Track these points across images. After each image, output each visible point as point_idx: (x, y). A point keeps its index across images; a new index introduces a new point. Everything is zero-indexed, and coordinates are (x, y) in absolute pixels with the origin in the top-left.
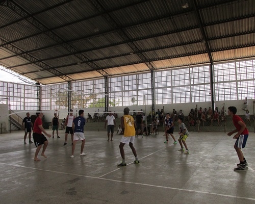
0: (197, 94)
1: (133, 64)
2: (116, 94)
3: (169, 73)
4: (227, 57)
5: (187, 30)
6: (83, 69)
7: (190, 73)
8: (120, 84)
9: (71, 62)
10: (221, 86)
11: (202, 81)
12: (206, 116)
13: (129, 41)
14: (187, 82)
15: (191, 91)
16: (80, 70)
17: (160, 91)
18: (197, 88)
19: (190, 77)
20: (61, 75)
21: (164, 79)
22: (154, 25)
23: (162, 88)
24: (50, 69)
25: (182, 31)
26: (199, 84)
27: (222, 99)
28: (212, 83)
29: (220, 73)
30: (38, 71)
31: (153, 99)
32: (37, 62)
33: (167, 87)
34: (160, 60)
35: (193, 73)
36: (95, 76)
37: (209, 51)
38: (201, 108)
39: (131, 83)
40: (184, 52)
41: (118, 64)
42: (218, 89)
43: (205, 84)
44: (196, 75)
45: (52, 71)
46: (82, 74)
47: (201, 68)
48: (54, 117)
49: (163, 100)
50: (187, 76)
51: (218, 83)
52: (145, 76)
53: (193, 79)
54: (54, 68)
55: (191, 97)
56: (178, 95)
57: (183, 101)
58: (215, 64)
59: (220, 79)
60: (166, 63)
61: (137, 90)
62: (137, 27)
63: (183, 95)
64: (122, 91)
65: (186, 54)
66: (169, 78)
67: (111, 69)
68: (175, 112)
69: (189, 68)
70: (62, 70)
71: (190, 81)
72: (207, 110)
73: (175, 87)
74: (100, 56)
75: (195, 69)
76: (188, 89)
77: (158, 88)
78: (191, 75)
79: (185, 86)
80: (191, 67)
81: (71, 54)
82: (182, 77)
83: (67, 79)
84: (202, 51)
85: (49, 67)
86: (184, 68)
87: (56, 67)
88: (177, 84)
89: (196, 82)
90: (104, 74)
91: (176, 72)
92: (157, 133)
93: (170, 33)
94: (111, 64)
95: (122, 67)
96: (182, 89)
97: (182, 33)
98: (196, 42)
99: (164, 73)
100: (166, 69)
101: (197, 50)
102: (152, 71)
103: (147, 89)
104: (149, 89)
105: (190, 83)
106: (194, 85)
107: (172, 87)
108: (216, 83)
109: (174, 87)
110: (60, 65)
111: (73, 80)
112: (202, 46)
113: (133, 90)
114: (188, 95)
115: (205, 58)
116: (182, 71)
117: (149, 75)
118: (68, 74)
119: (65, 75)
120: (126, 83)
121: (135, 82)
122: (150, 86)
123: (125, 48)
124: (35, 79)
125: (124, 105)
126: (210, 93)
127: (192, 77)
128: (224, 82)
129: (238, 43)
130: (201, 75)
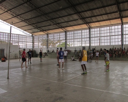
0: (113, 40)
1: (79, 25)
2: (71, 40)
3: (98, 29)
5: (109, 6)
6: (54, 28)
7: (110, 30)
8: (73, 35)
9: (48, 24)
10: (127, 36)
12: (118, 52)
13: (78, 13)
14: (108, 34)
15: (110, 39)
16: (53, 28)
17: (93, 39)
18: (113, 37)
19: (110, 32)
20: (43, 31)
21: (96, 33)
22: (91, 4)
23: (95, 37)
24: (38, 28)
25: (106, 7)
26: (115, 35)
27: (127, 43)
28: (122, 35)
29: (127, 29)
30: (32, 29)
31: (90, 43)
32: (32, 24)
33: (97, 37)
34: (94, 22)
35: (112, 29)
36: (60, 31)
37: (121, 17)
38: (115, 48)
39: (78, 35)
40: (107, 18)
41: (72, 25)
42: (125, 38)
43: (118, 35)
44: (113, 31)
45: (39, 29)
46: (53, 30)
47: (116, 27)
48: (40, 51)
49: (95, 44)
50: (108, 31)
51: (126, 34)
52: (86, 31)
53: (112, 32)
54: (40, 27)
55: (110, 42)
56: (103, 41)
57: (106, 44)
58: (124, 24)
59: (127, 32)
60: (97, 24)
61: (82, 38)
62: (82, 5)
63: (106, 41)
64: (74, 39)
65: (108, 19)
66: (99, 32)
67: (68, 27)
68: (101, 50)
69: (110, 26)
70: (44, 28)
71: (110, 33)
72: (119, 49)
73: (102, 37)
74: (63, 21)
75: (113, 27)
76: (109, 38)
77: (92, 37)
78: (111, 30)
79: (107, 36)
80: (111, 26)
81: (48, 20)
82: (105, 32)
83: (47, 33)
84: (117, 17)
85: (37, 27)
86: (107, 27)
87: (41, 27)
88: (103, 35)
89: (113, 34)
90: (65, 30)
91: (103, 29)
92: (92, 60)
93: (100, 8)
94: (68, 25)
95: (74, 27)
96: (106, 38)
98: (114, 12)
99: (96, 30)
100: (97, 27)
101: (114, 17)
102: (90, 28)
103: (87, 38)
104: (88, 38)
105: (110, 35)
106: (112, 36)
107: (100, 37)
108: (124, 35)
109: (101, 37)
110: (43, 26)
111: (49, 33)
112: (117, 15)
113: (79, 38)
115: (119, 21)
116: (105, 28)
117: (88, 30)
118: (47, 30)
119: (45, 31)
120: (76, 35)
121: (80, 34)
122: (88, 36)
123: (76, 17)
124: (31, 33)
125: (75, 46)
126: (121, 40)
127: (111, 32)
130: (116, 30)
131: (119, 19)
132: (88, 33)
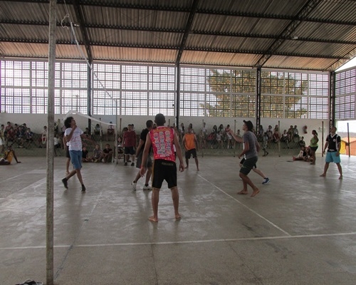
0: (156, 104)
2: (17, 91)
3: (117, 68)
4: (195, 60)
7: (148, 74)
10: (187, 96)
11: (164, 87)
14: (144, 87)
15: (148, 100)
17: (101, 94)
18: (156, 96)
19: (148, 80)
21: (109, 77)
23: (105, 90)
26: (160, 91)
27: (187, 113)
28: (178, 92)
29: (187, 79)
31: (90, 106)
42: (184, 100)
43: (167, 91)
47: (164, 70)
49: (105, 109)
50: (144, 78)
51: (184, 92)
53: (152, 82)
55: (148, 108)
56: (129, 103)
57: (137, 112)
59: (187, 87)
60: (113, 52)
63: (137, 104)
71: (148, 85)
73: (125, 90)
75: (156, 70)
76: (144, 95)
77: (97, 89)
79: (140, 91)
82: (136, 78)
84: (170, 45)
86: (140, 65)
88: (129, 86)
89: (156, 87)
91: (129, 69)
96: (136, 95)
97: (160, 14)
99: (109, 68)
102: (91, 60)
105: (148, 88)
106: (153, 91)
114: (144, 103)
115: (170, 55)
116: (137, 69)
117: (84, 67)
120: (40, 74)
122: (85, 85)
125: (34, 112)
126: (173, 105)
127: (150, 80)
128: (191, 92)
129: (215, 45)
130: (164, 78)
131: (173, 51)
132: (85, 76)
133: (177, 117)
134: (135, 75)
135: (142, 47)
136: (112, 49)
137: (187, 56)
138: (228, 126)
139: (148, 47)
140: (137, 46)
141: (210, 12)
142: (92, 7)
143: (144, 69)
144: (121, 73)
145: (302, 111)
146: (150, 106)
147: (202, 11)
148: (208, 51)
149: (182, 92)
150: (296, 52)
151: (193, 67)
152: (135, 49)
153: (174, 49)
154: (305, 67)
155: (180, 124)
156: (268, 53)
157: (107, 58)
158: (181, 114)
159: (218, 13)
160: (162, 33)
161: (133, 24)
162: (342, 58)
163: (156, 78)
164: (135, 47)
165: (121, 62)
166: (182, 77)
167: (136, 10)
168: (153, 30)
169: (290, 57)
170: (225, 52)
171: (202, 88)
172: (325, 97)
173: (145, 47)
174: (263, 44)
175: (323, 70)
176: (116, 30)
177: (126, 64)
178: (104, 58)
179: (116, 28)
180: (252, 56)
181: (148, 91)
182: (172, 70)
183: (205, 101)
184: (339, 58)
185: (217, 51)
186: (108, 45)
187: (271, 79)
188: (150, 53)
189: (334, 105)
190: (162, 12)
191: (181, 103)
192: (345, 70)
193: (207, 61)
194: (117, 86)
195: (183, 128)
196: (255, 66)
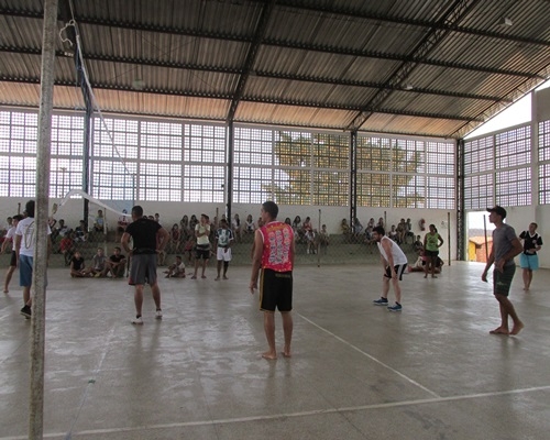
0: (196, 184)
3: (132, 125)
4: (257, 116)
7: (183, 136)
10: (245, 172)
11: (208, 157)
14: (177, 156)
15: (183, 176)
17: (106, 166)
18: (196, 170)
19: (183, 145)
21: (120, 138)
23: (113, 159)
26: (202, 164)
27: (244, 199)
29: (245, 146)
42: (239, 179)
43: (213, 164)
47: (208, 130)
49: (113, 191)
50: (177, 142)
51: (239, 165)
53: (190, 149)
55: (183, 190)
56: (152, 181)
57: (164, 196)
59: (245, 159)
60: (126, 100)
63: (164, 182)
71: (183, 153)
73: (146, 161)
75: (196, 130)
76: (176, 170)
77: (100, 159)
78: (187, 140)
79: (170, 162)
80: (187, 123)
82: (164, 142)
84: (219, 93)
86: (170, 122)
88: (152, 155)
89: (196, 156)
91: (152, 127)
96: (164, 169)
97: (204, 42)
99: (120, 124)
105: (183, 158)
106: (191, 163)
109: (143, 161)
114: (177, 182)
115: (219, 108)
116: (165, 127)
122: (79, 150)
126: (223, 186)
127: (187, 145)
128: (251, 166)
129: (288, 95)
130: (208, 144)
131: (223, 101)
132: (79, 136)
133: (229, 205)
134: (162, 137)
135: (174, 94)
136: (125, 95)
137: (245, 110)
138: (308, 218)
139: (183, 94)
140: (167, 91)
141: (283, 44)
142: (94, 26)
143: (176, 128)
144: (139, 133)
145: (416, 198)
146: (186, 186)
147: (271, 42)
148: (278, 103)
149: (236, 165)
150: (408, 109)
151: (254, 127)
152: (164, 96)
153: (225, 98)
154: (422, 132)
155: (233, 216)
156: (367, 108)
157: (117, 109)
158: (235, 200)
159: (294, 45)
160: (206, 73)
161: (161, 57)
162: (474, 119)
163: (196, 143)
164: (164, 93)
165: (140, 116)
166: (236, 143)
167: (167, 35)
168: (192, 68)
169: (400, 116)
170: (303, 105)
171: (267, 160)
172: (450, 176)
173: (179, 94)
174: (360, 95)
175: (445, 137)
176: (133, 65)
177: (147, 120)
178: (112, 109)
179: (132, 62)
180: (343, 113)
181: (183, 163)
182: (221, 131)
183: (273, 180)
184: (469, 119)
185: (291, 104)
186: (119, 89)
187: (371, 148)
188: (187, 104)
189: (463, 188)
190: (207, 40)
191: (235, 182)
192: (478, 138)
193: (275, 119)
194: (132, 153)
195: (238, 221)
196: (347, 128)
